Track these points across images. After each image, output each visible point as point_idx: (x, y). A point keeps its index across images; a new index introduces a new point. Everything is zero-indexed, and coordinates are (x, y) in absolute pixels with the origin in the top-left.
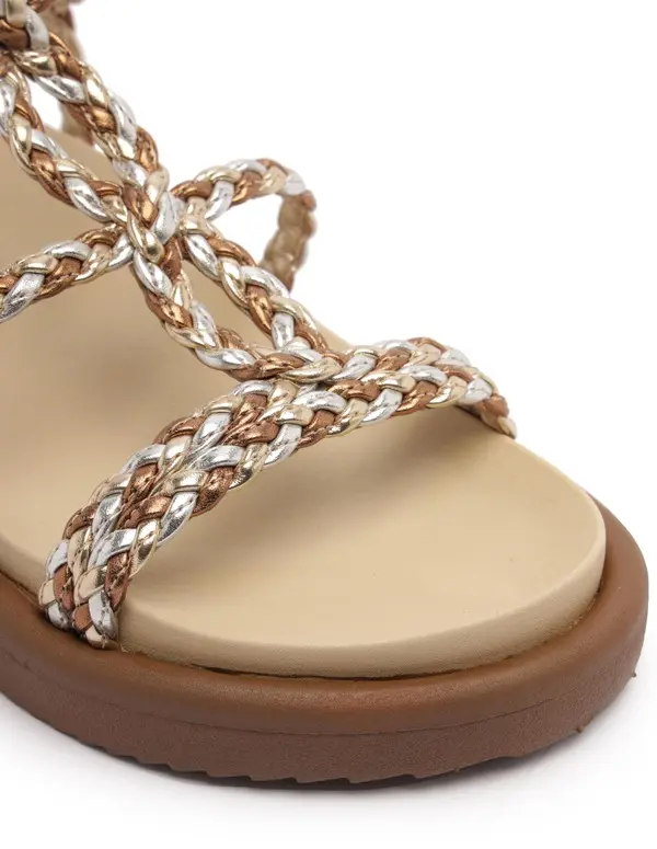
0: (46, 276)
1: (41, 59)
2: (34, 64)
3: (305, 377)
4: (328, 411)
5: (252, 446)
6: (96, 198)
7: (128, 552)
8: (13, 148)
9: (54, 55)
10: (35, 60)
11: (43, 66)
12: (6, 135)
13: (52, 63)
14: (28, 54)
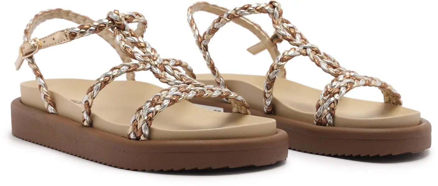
0: (130, 67)
1: (127, 33)
2: (125, 34)
3: (196, 85)
4: (203, 91)
5: (184, 92)
6: (141, 57)
7: (152, 112)
8: (121, 47)
9: (131, 32)
10: (126, 33)
11: (128, 35)
12: (119, 44)
13: (130, 35)
14: (125, 32)
